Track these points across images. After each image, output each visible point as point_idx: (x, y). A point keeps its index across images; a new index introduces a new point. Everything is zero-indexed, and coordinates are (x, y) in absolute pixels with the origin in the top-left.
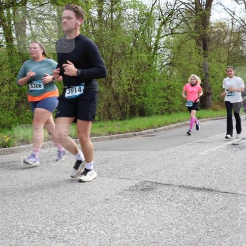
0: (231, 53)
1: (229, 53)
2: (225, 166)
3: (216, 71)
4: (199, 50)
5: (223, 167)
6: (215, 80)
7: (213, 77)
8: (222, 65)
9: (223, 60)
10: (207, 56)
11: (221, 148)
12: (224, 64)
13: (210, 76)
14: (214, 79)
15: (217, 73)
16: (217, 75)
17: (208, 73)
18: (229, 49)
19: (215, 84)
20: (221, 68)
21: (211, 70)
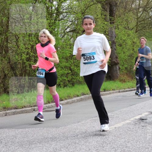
0: (140, 20)
1: (137, 19)
2: (131, 144)
4: (105, 15)
5: (129, 145)
6: (123, 48)
7: (121, 45)
8: (130, 32)
9: (131, 26)
10: (113, 23)
11: (128, 124)
12: (132, 31)
13: (117, 44)
14: (121, 48)
15: (124, 40)
16: (124, 43)
17: (115, 40)
18: (137, 15)
19: (123, 52)
20: (129, 35)
21: (118, 38)
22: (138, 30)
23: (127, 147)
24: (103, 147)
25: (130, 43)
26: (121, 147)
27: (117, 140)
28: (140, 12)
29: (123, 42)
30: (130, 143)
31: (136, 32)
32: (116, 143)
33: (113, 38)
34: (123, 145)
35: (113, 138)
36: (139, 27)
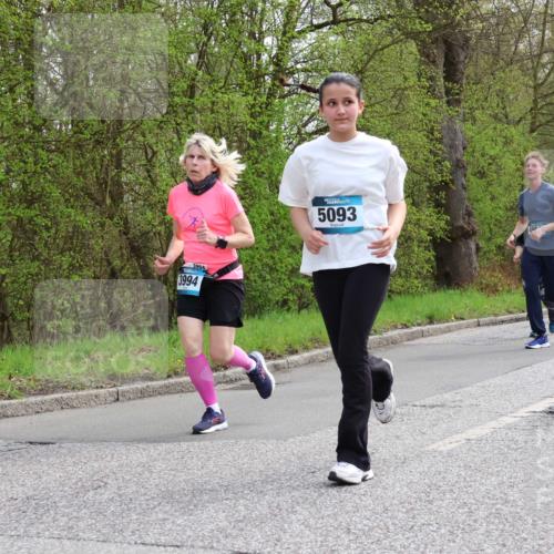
0: (544, 90)
1: (536, 88)
2: (520, 491)
3: (492, 153)
4: (431, 79)
5: (514, 495)
6: (489, 184)
7: (482, 174)
8: (513, 131)
9: (514, 114)
10: (458, 102)
11: (509, 427)
12: (520, 127)
13: (469, 171)
14: (483, 182)
15: (493, 158)
16: (493, 167)
17: (465, 158)
18: (535, 76)
19: (488, 197)
20: (507, 142)
21: (473, 151)
22: (537, 124)
23: (507, 501)
24: (431, 502)
25: (513, 166)
26: (487, 501)
27: (475, 481)
28: (544, 66)
29: (490, 164)
30: (515, 489)
31: (532, 131)
32: (471, 490)
33: (456, 152)
34: (494, 495)
35: (463, 474)
36: (543, 114)
